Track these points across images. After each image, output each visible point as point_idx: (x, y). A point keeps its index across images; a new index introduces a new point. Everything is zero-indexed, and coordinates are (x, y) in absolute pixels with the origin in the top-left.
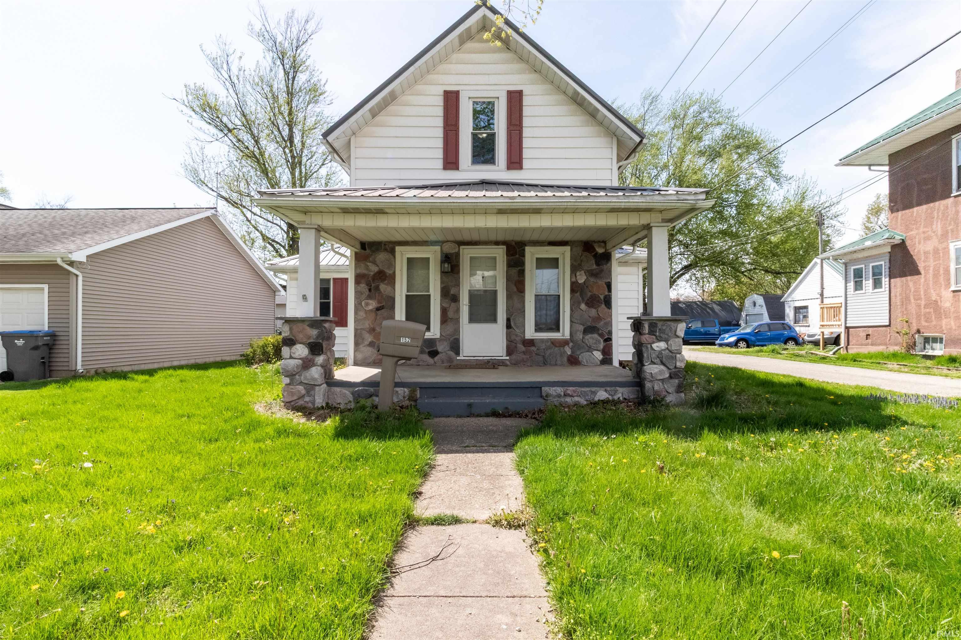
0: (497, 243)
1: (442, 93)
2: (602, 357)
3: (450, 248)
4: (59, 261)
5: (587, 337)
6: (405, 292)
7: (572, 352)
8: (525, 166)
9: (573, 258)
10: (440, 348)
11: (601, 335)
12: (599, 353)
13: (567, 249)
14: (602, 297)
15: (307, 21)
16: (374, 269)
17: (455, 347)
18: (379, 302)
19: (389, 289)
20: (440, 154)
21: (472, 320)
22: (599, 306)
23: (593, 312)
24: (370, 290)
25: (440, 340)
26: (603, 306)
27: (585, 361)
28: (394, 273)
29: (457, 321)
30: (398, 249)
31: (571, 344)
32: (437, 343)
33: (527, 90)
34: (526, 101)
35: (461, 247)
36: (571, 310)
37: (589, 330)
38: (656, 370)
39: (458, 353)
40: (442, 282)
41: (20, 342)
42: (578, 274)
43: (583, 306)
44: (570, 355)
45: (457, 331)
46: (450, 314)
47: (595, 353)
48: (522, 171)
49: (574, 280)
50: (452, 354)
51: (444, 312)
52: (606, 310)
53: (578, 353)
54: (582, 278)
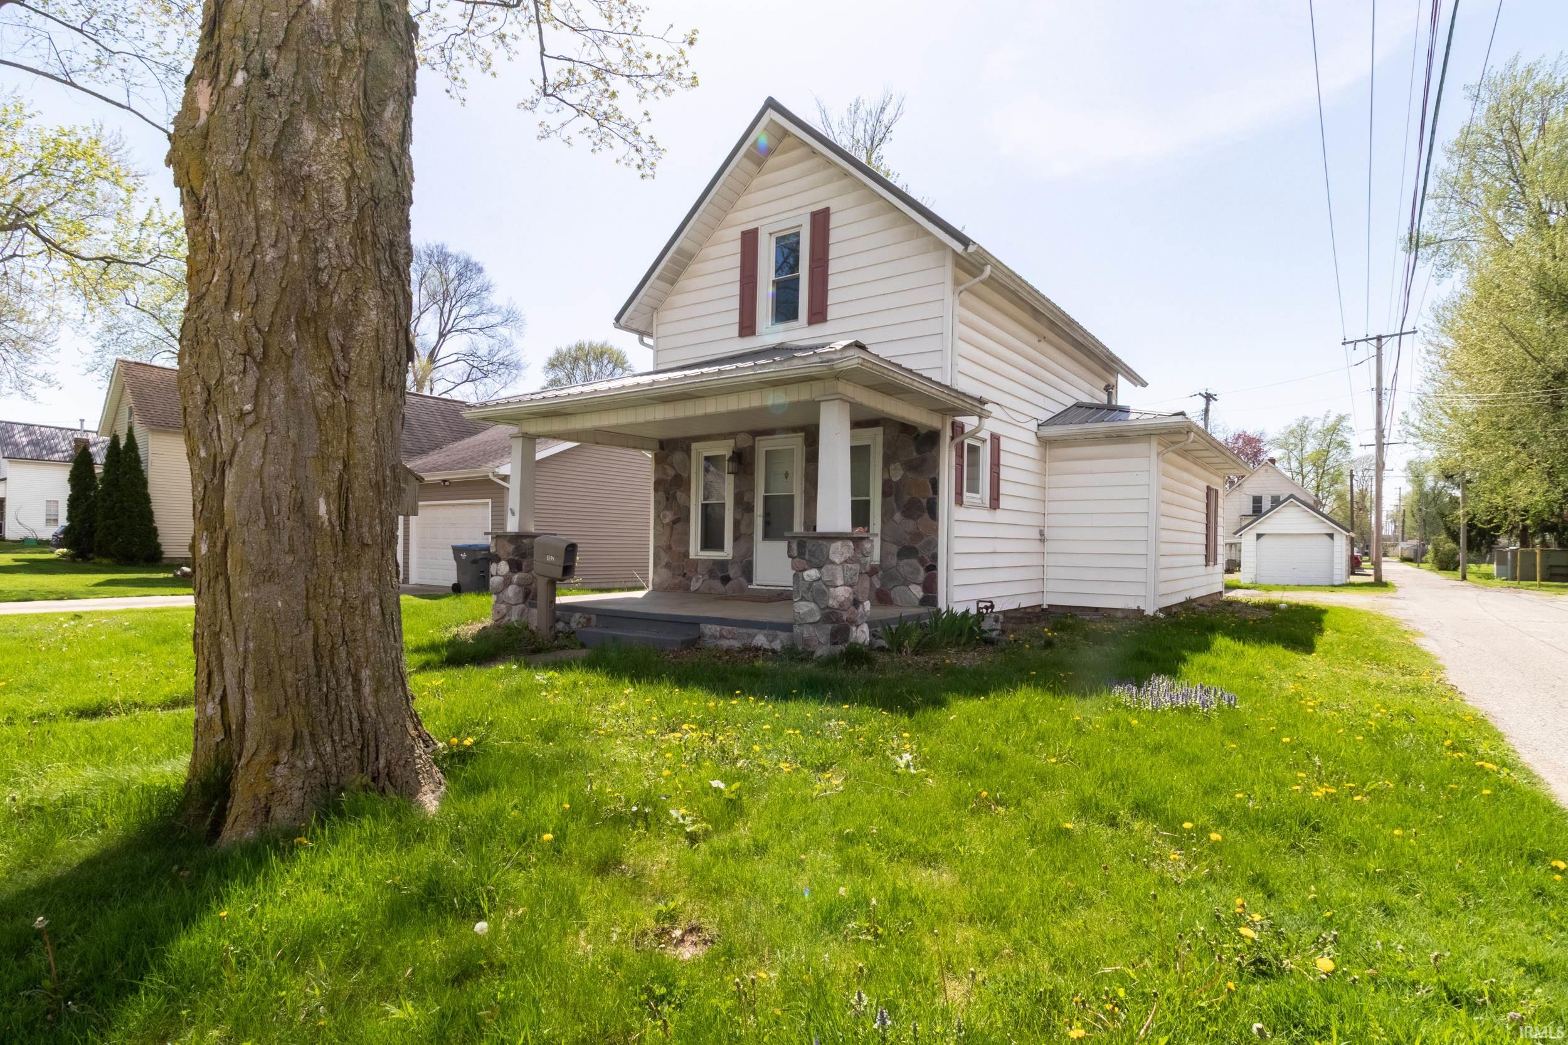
0: (795, 430)
1: (739, 236)
2: (922, 594)
3: (744, 441)
4: (491, 476)
5: (902, 563)
6: (701, 501)
7: (883, 585)
8: (829, 318)
9: (887, 445)
10: (732, 572)
11: (922, 561)
12: (919, 588)
13: (879, 431)
14: (924, 501)
15: (883, 109)
16: (671, 472)
17: (748, 571)
18: (675, 514)
19: (684, 496)
20: (735, 317)
21: (767, 536)
22: (919, 517)
23: (910, 525)
24: (667, 499)
25: (733, 561)
26: (926, 515)
27: (898, 598)
28: (689, 476)
29: (750, 537)
30: (694, 446)
31: (881, 573)
32: (729, 566)
33: (834, 205)
34: (834, 221)
35: (758, 438)
36: (883, 521)
37: (907, 552)
38: (806, 609)
39: (750, 581)
40: (736, 487)
41: (464, 556)
42: (892, 467)
43: (898, 516)
44: (879, 590)
45: (750, 552)
46: (743, 529)
47: (912, 587)
48: (828, 323)
49: (886, 477)
50: (742, 580)
51: (737, 524)
52: (930, 521)
53: (890, 586)
54: (897, 474)
